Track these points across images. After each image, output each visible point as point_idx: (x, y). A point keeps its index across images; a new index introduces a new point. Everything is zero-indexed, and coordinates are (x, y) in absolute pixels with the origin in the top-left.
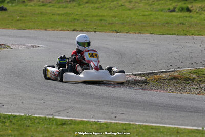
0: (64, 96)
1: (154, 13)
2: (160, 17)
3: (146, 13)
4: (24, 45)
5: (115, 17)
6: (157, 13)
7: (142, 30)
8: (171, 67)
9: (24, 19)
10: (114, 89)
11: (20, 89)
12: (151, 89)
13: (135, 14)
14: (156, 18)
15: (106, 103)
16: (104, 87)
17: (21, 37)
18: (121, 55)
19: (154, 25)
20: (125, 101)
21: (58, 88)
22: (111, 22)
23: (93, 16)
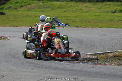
0: (44, 69)
1: (102, 14)
2: (106, 17)
3: (97, 14)
4: (17, 37)
5: (76, 17)
6: (104, 14)
7: (94, 25)
8: (114, 49)
9: (16, 20)
10: (76, 64)
11: (14, 65)
12: (101, 64)
13: (89, 15)
14: (103, 17)
15: (71, 74)
16: (70, 63)
17: (15, 32)
18: (81, 42)
19: (102, 22)
20: (83, 72)
21: (40, 65)
22: (74, 20)
23: (62, 17)
